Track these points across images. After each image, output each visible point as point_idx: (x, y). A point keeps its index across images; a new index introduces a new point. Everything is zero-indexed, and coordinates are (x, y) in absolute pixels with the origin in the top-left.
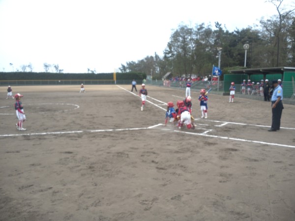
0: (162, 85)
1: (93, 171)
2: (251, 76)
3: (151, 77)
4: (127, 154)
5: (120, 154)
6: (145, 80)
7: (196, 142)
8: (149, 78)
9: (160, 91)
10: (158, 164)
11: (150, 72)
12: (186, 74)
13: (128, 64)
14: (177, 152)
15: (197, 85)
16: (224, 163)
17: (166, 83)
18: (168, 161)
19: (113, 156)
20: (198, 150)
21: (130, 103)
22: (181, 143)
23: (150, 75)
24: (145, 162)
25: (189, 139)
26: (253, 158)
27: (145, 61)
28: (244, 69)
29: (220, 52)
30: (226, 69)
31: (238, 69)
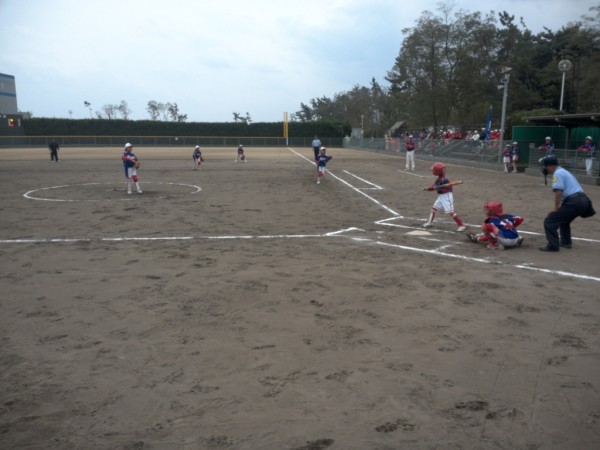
0: (381, 148)
1: (189, 315)
2: (574, 130)
3: (362, 132)
4: (266, 286)
5: (252, 285)
6: (347, 138)
7: (415, 267)
8: (357, 132)
9: (376, 160)
10: (323, 308)
11: (359, 120)
12: (436, 125)
13: (314, 104)
14: (370, 285)
15: (455, 149)
16: (462, 311)
17: (390, 145)
18: (343, 303)
19: (237, 287)
20: (415, 282)
21: (304, 184)
22: (383, 268)
23: (360, 127)
24: (298, 301)
25: (403, 261)
26: (531, 304)
27: (350, 97)
28: (560, 113)
29: (507, 77)
30: (518, 114)
31: (545, 113)
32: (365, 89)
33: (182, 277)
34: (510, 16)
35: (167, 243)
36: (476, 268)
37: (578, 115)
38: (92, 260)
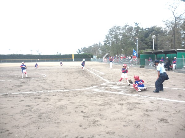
0: (102, 61)
1: (40, 118)
3: (96, 57)
4: (67, 107)
5: (62, 107)
7: (114, 98)
8: (95, 57)
9: (101, 65)
10: (85, 113)
11: (95, 53)
12: (118, 54)
13: (82, 49)
14: (100, 105)
15: (124, 61)
16: (130, 112)
17: (105, 60)
18: (92, 112)
19: (57, 108)
20: (115, 103)
21: (79, 73)
22: (104, 99)
23: (96, 55)
24: (77, 112)
25: (110, 96)
26: (150, 109)
27: (93, 47)
28: (153, 51)
29: (137, 40)
30: (141, 51)
31: (149, 51)
32: (97, 44)
33: (38, 105)
34: (138, 23)
35: (34, 94)
36: (132, 98)
37: (158, 51)
38: (8, 101)
